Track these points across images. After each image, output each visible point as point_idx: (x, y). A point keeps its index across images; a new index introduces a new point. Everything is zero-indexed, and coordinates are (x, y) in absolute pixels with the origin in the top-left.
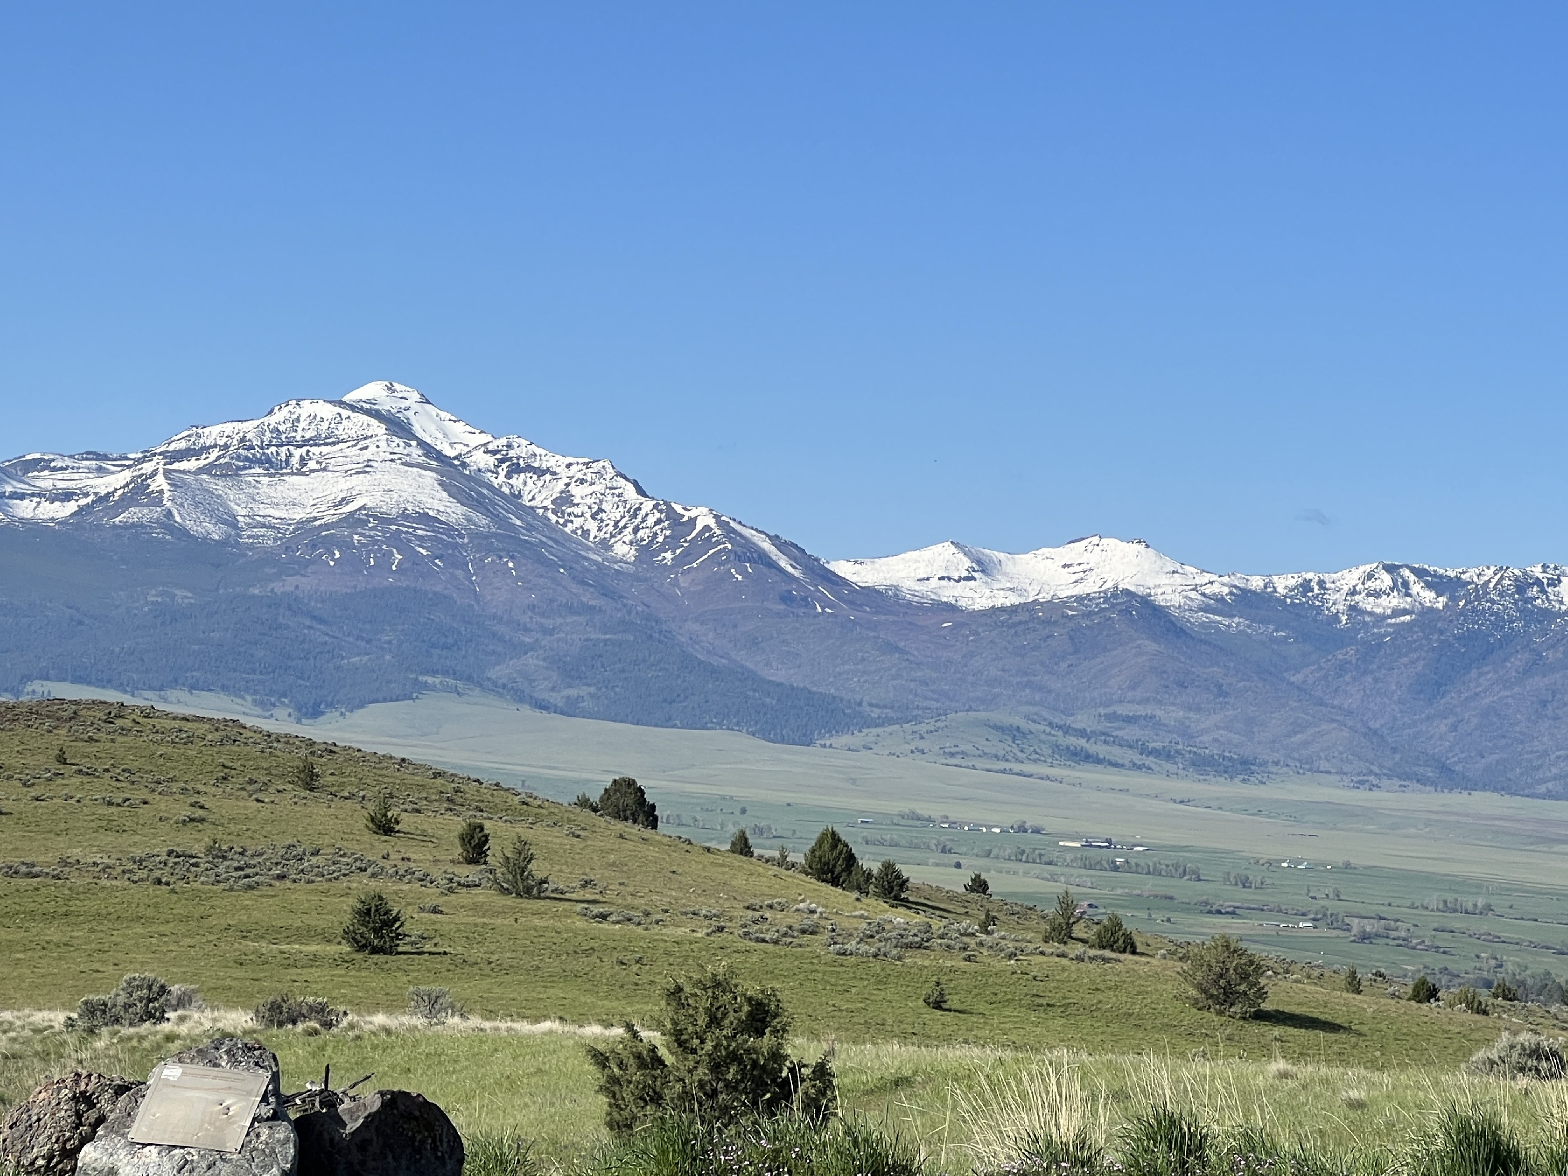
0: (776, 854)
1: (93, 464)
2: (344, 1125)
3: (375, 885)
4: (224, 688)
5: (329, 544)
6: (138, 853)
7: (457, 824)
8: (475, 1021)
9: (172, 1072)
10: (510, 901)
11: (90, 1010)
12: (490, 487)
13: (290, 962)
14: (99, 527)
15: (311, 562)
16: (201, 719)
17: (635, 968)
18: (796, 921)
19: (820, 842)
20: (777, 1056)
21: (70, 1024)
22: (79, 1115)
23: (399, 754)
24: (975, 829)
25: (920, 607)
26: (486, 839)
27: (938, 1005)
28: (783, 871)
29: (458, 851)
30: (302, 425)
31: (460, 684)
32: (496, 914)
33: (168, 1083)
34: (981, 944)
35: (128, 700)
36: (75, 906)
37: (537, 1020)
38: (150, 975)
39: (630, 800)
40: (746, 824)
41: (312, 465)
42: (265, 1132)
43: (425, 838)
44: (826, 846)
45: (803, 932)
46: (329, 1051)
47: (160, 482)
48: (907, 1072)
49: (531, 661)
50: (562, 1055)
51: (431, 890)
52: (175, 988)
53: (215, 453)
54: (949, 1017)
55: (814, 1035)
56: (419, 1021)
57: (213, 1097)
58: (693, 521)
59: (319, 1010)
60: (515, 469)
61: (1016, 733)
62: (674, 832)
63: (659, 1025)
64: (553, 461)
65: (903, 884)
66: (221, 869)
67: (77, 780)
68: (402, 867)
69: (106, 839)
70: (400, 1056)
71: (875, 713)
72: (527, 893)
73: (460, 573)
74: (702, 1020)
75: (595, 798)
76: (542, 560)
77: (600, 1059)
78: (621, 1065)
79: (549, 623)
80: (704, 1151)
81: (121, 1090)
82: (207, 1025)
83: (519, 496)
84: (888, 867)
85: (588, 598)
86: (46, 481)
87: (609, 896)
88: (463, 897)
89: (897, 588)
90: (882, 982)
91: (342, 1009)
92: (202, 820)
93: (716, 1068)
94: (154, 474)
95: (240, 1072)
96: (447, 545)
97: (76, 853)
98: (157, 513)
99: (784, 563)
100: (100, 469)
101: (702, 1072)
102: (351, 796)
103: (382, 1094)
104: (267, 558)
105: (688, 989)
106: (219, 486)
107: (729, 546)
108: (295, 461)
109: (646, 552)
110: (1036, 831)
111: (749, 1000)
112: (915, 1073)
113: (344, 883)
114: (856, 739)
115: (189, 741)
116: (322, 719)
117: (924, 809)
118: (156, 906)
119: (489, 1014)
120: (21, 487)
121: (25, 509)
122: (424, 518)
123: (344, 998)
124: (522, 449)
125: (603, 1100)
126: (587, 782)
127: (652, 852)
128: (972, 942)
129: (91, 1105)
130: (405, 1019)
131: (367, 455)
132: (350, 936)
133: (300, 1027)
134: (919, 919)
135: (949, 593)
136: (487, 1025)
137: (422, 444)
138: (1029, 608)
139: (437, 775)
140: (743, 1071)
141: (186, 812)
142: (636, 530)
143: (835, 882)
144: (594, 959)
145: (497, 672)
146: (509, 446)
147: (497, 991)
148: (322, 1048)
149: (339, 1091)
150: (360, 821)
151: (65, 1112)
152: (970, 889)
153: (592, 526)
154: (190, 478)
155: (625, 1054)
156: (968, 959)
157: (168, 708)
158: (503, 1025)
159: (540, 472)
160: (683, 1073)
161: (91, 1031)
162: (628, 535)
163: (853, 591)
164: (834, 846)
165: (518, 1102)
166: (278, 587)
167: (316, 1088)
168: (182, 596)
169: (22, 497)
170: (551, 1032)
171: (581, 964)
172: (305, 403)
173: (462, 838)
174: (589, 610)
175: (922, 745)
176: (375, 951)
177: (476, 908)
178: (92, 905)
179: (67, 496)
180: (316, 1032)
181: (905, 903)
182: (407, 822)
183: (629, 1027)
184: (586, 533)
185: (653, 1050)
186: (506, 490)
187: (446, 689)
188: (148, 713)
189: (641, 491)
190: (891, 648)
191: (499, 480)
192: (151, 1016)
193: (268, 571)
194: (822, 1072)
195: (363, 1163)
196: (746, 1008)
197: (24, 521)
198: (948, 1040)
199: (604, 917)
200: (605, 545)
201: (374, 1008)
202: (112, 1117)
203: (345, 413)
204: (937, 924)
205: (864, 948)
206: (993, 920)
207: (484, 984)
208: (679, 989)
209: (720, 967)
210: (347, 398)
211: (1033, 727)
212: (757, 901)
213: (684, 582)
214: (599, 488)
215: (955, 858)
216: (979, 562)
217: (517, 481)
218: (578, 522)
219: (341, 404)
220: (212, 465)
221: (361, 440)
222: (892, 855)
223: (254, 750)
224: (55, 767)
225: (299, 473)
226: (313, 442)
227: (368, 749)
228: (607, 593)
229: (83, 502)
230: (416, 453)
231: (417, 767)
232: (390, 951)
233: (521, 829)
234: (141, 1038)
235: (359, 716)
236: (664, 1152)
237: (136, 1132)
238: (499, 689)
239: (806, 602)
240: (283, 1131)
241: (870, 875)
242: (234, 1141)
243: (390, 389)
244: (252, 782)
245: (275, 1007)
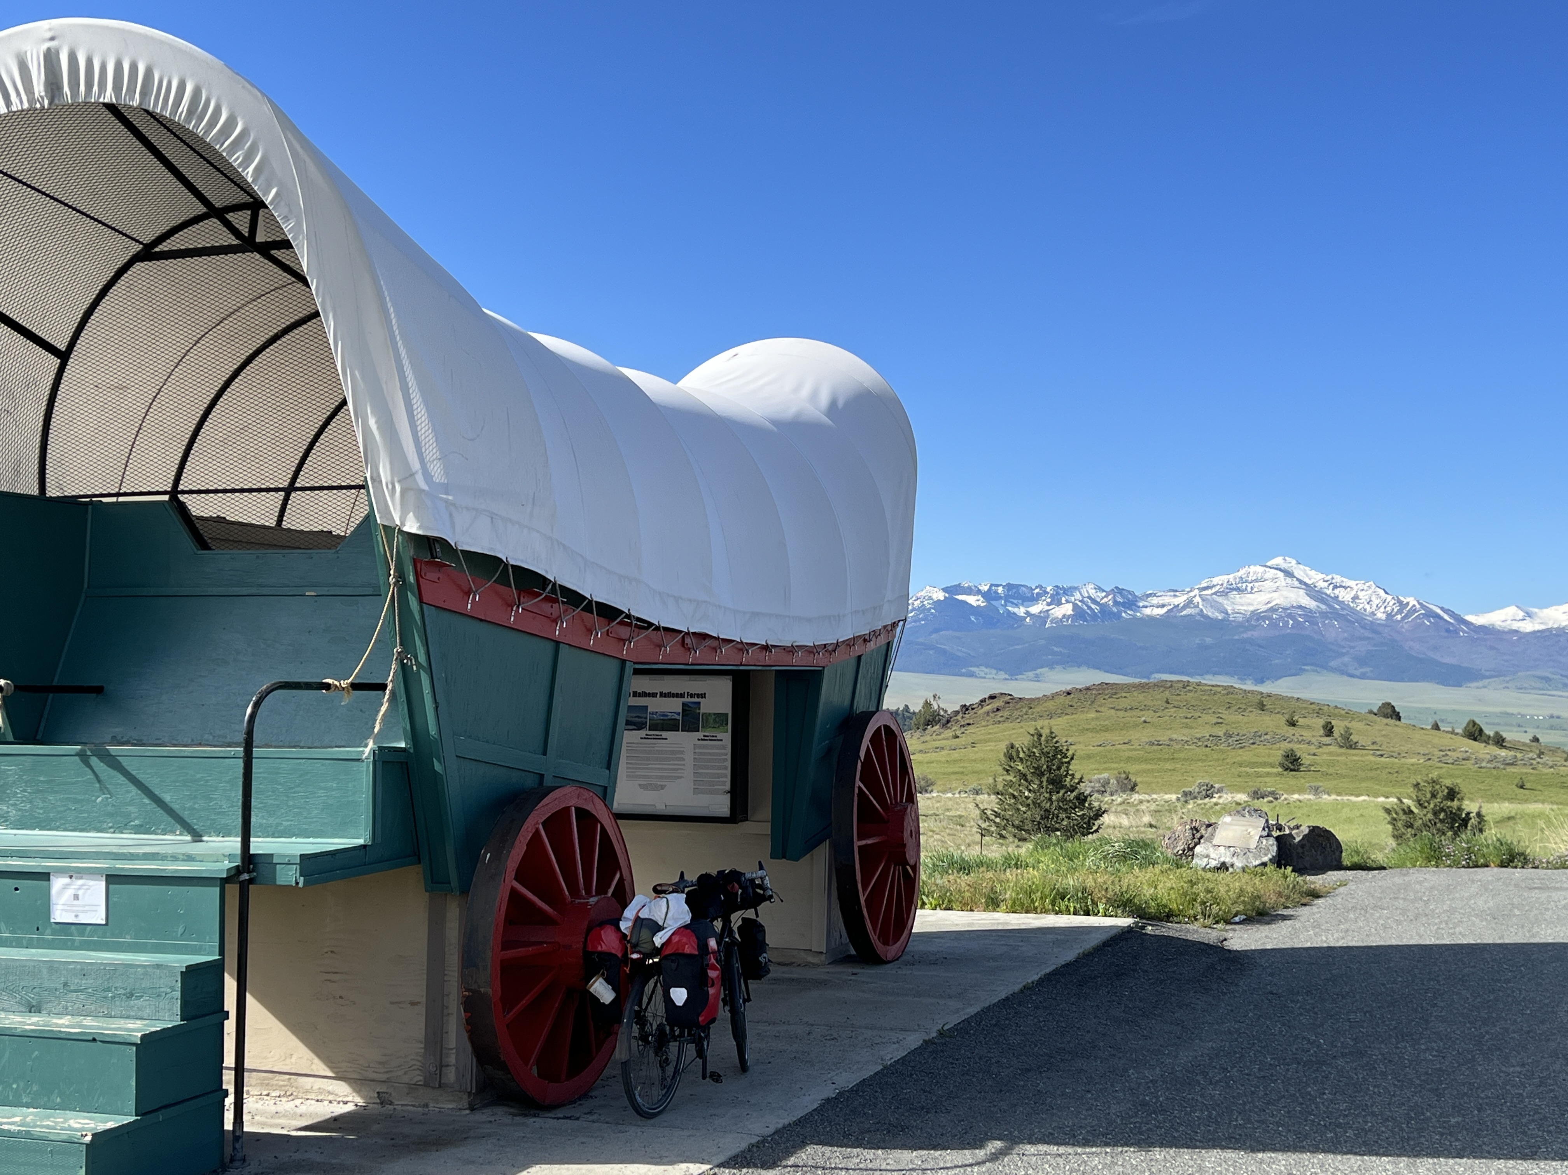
0: (1450, 729)
1: (1172, 593)
2: (1295, 838)
3: (1290, 746)
4: (1226, 674)
5: (1264, 618)
6: (1198, 736)
7: (1321, 722)
8: (1334, 797)
9: (1227, 819)
10: (1343, 750)
11: (1185, 794)
12: (1326, 594)
13: (1259, 775)
14: (1176, 617)
15: (1256, 626)
16: (1219, 686)
17: (1396, 775)
18: (1461, 756)
19: (1468, 724)
20: (1460, 809)
21: (1178, 799)
22: (1194, 835)
23: (1296, 696)
24: (1532, 717)
25: (1504, 632)
26: (1333, 727)
27: (1522, 787)
28: (1453, 736)
29: (1322, 732)
30: (1251, 574)
31: (1318, 669)
32: (1339, 755)
33: (1226, 823)
34: (1538, 763)
35: (1191, 680)
36: (1176, 756)
37: (1358, 796)
38: (1207, 781)
39: (1389, 711)
40: (1437, 718)
41: (1256, 589)
42: (1264, 842)
43: (1309, 727)
44: (1471, 726)
45: (1464, 759)
46: (1277, 808)
47: (1197, 599)
48: (1513, 814)
49: (1346, 659)
50: (1370, 809)
51: (1313, 747)
52: (1217, 786)
53: (1218, 587)
54: (1526, 792)
55: (1472, 800)
56: (1311, 797)
57: (1244, 828)
58: (1408, 603)
59: (1272, 793)
60: (1335, 587)
61: (1547, 680)
62: (1408, 722)
63: (1411, 798)
64: (1352, 583)
65: (1503, 740)
66: (1230, 741)
67: (1173, 710)
68: (1300, 738)
69: (1186, 731)
70: (1305, 810)
71: (1487, 674)
72: (1351, 747)
73: (1316, 627)
74: (1429, 795)
75: (1375, 711)
76: (1348, 621)
77: (1388, 811)
78: (1396, 813)
79: (1352, 644)
80: (1439, 848)
81: (1209, 826)
82: (1230, 799)
83: (1338, 597)
84: (1497, 733)
85: (1367, 634)
86: (1155, 601)
87: (1384, 747)
88: (1325, 749)
89: (1493, 625)
90: (1497, 778)
91: (1281, 792)
92: (1221, 723)
93: (1435, 814)
94: (1195, 596)
95: (1253, 819)
96: (1310, 617)
97: (1174, 736)
98: (1197, 610)
99: (1446, 617)
100: (1175, 596)
101: (1430, 816)
102: (1278, 713)
103: (1309, 827)
104: (1240, 625)
105: (1422, 784)
106: (1220, 599)
107: (1423, 612)
108: (1249, 589)
109: (1389, 616)
110: (1558, 717)
111: (1448, 787)
112: (1516, 814)
113: (1278, 745)
114: (1480, 684)
115: (1215, 694)
116: (1265, 684)
117: (1510, 710)
118: (1206, 755)
119: (1339, 794)
120: (1146, 604)
121: (1148, 611)
122: (1300, 607)
123: (1281, 789)
124: (1338, 579)
125: (1390, 827)
126: (1370, 704)
127: (1400, 730)
128: (1534, 762)
129: (1198, 831)
130: (1307, 796)
131: (1277, 584)
132: (1282, 765)
133: (1266, 800)
134: (1512, 753)
135: (1515, 626)
136: (1339, 798)
137: (1298, 579)
138: (1549, 630)
139: (1311, 704)
140: (1446, 814)
141: (1215, 720)
142: (1385, 607)
143: (1475, 739)
144: (1378, 772)
145: (1333, 664)
146: (1333, 579)
147: (1341, 785)
148: (1275, 807)
149: (1283, 824)
150: (1282, 720)
151: (1188, 834)
152: (1532, 741)
153: (1367, 607)
154: (1209, 597)
155: (1398, 809)
156: (1533, 769)
157: (1206, 682)
158: (1345, 798)
159: (1345, 588)
160: (1422, 816)
161: (1186, 802)
162: (1382, 609)
163: (1475, 627)
164: (1474, 726)
165: (1354, 827)
166: (1245, 636)
167: (1274, 823)
168: (1209, 640)
169: (1146, 607)
170: (1364, 801)
171: (1373, 774)
172: (1252, 567)
173: (1323, 727)
174: (1368, 638)
175: (1507, 685)
176: (1292, 770)
177: (1330, 754)
178: (1182, 755)
179: (1163, 606)
180: (1272, 802)
181: (1505, 747)
182: (1301, 721)
183: (1399, 799)
184: (1365, 610)
185: (1409, 807)
186: (1332, 595)
187: (1314, 671)
188: (1199, 684)
189: (1386, 593)
190: (1492, 648)
191: (1329, 592)
192: (1208, 796)
193: (1241, 630)
194: (1479, 815)
195: (1303, 853)
196: (1446, 791)
197: (1148, 616)
198: (1526, 801)
199: (1382, 755)
200: (1373, 614)
201: (1293, 793)
202: (1206, 836)
203: (1268, 569)
204: (1519, 755)
205: (1489, 765)
206: (1543, 753)
207: (1335, 782)
208: (1418, 784)
209: (1434, 774)
210: (1268, 564)
211: (1555, 677)
212: (1443, 748)
213: (1406, 626)
214: (1370, 592)
215: (1524, 729)
216: (1527, 613)
217: (1337, 591)
218: (1361, 606)
219: (1266, 566)
220: (1217, 592)
221: (1274, 579)
222: (1498, 729)
223: (1240, 697)
224: (1165, 705)
225: (1251, 593)
226: (1256, 581)
227: (1284, 695)
228: (1375, 632)
229: (1170, 607)
230: (1296, 583)
231: (1304, 701)
232: (1298, 770)
233: (1346, 723)
234: (1205, 804)
235: (1280, 682)
236: (1422, 848)
237: (1216, 841)
238: (1334, 670)
239: (1456, 632)
240: (1272, 841)
241: (1489, 737)
242: (1253, 845)
243: (1285, 559)
244: (1240, 708)
245: (1255, 793)
